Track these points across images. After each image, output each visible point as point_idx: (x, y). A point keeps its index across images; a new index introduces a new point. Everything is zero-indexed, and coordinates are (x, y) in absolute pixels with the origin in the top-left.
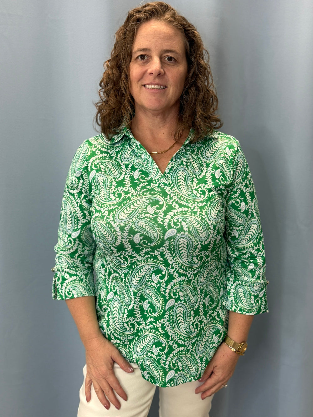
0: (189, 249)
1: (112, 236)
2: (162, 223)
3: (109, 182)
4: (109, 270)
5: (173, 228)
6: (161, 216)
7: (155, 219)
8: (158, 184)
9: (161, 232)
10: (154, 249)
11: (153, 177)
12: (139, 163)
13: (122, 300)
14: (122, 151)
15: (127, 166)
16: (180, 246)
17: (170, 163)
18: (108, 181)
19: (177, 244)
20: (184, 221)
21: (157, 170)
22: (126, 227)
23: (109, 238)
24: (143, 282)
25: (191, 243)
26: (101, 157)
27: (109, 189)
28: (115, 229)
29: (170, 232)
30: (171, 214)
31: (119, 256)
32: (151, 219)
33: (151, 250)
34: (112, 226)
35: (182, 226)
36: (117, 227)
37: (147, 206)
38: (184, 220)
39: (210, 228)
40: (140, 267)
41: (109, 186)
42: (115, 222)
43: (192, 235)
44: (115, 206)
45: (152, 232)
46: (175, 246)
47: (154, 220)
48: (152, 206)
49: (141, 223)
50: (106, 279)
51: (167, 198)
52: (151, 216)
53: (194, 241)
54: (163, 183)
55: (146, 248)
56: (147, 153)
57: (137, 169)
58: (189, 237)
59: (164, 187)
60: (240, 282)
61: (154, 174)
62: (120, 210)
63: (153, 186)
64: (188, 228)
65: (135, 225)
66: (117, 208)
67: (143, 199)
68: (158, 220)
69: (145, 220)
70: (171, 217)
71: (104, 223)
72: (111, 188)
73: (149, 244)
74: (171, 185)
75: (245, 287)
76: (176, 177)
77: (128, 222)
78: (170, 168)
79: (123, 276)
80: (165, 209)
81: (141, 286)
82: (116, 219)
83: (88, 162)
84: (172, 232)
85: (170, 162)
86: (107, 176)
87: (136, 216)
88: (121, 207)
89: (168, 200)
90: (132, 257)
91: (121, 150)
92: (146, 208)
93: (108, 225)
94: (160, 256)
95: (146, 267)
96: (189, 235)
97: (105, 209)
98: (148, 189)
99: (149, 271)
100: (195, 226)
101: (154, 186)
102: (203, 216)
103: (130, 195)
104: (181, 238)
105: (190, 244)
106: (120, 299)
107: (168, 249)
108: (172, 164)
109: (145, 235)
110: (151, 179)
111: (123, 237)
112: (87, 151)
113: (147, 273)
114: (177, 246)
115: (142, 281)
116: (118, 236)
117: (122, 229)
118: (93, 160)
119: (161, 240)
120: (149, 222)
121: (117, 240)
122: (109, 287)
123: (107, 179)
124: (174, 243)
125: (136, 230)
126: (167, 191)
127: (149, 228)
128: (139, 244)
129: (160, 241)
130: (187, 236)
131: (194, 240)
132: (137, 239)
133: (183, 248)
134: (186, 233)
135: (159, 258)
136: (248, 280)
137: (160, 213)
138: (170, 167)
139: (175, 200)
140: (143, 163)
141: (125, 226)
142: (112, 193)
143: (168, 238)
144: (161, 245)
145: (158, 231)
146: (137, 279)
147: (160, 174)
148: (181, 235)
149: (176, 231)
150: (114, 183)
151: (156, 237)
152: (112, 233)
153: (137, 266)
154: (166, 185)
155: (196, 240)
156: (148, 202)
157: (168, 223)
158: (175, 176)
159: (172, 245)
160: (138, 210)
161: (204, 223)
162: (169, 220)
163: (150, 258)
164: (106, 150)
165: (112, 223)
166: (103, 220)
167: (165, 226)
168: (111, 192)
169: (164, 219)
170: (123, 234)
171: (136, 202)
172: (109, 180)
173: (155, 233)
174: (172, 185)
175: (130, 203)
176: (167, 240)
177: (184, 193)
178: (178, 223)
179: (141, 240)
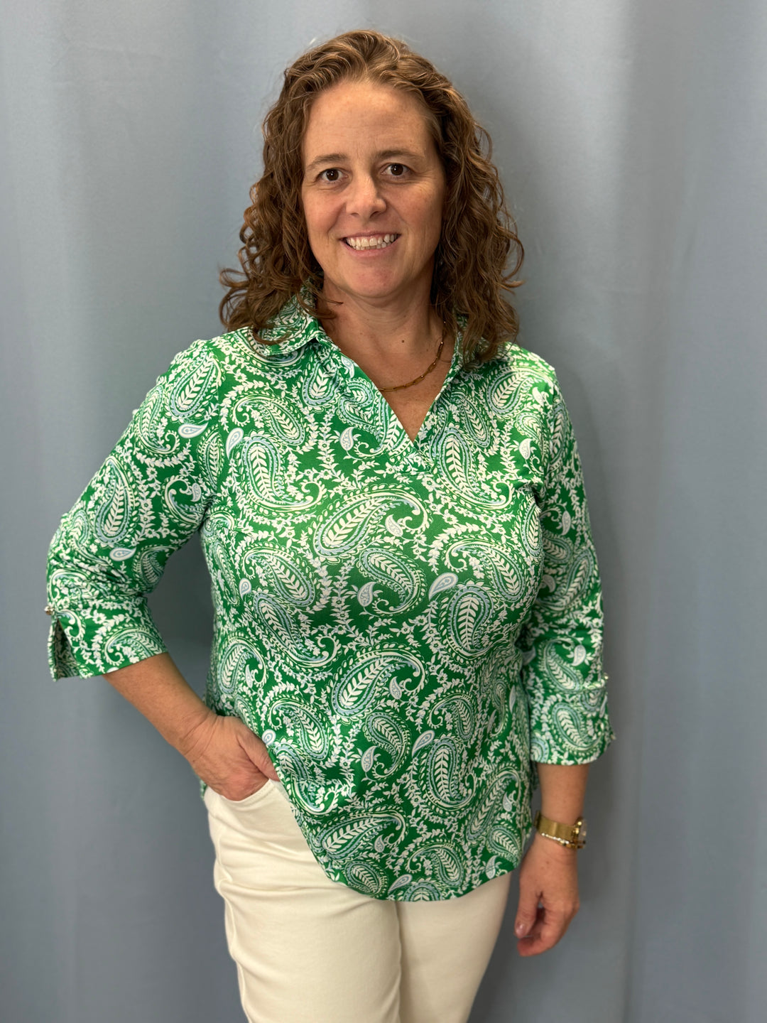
0: (480, 620)
1: (308, 589)
2: (423, 559)
3: (279, 456)
4: (271, 674)
5: (450, 571)
6: (419, 541)
7: (408, 550)
8: (401, 467)
9: (423, 579)
10: (400, 619)
11: (389, 449)
12: (352, 412)
13: (302, 748)
14: (302, 380)
15: (319, 418)
16: (461, 613)
17: (428, 417)
18: (276, 454)
19: (455, 609)
20: (475, 556)
21: (398, 434)
22: (343, 568)
23: (300, 594)
24: (366, 701)
25: (488, 606)
26: (249, 390)
27: (282, 474)
28: (316, 571)
29: (444, 581)
30: (444, 537)
31: (312, 638)
32: (399, 549)
33: (394, 622)
34: (308, 564)
35: (470, 568)
36: (321, 567)
37: (385, 517)
38: (475, 552)
39: (529, 573)
40: (363, 664)
41: (281, 468)
42: (315, 556)
43: (493, 589)
44: (309, 516)
45: (402, 579)
46: (450, 612)
47: (404, 552)
48: (396, 519)
49: (375, 559)
50: (255, 697)
51: (428, 499)
52: (397, 542)
53: (495, 603)
54: (415, 465)
55: (383, 618)
56: (374, 391)
57: (347, 426)
58: (485, 594)
59: (417, 475)
60: (558, 696)
61: (390, 441)
62: (323, 526)
63: (391, 470)
64: (484, 572)
65: (362, 561)
66: (313, 519)
67: (373, 501)
68: (414, 551)
69: (384, 552)
70: (445, 544)
71: (288, 557)
72: (287, 470)
73: (391, 608)
74: (432, 471)
75: (572, 706)
76: (442, 451)
77: (345, 555)
78: (429, 428)
79: (311, 689)
80: (428, 527)
81: (360, 710)
82: (317, 546)
83: (218, 404)
84: (446, 581)
85: (428, 413)
86: (272, 441)
87: (362, 541)
88: (325, 518)
89: (432, 505)
90: (344, 639)
91: (298, 376)
92: (383, 522)
93: (298, 561)
94: (413, 637)
95: (377, 664)
96: (486, 589)
97: (283, 523)
98: (381, 476)
99: (384, 673)
100: (499, 568)
101: (393, 471)
102: (514, 544)
103: (339, 490)
104: (466, 594)
105: (484, 609)
106: (294, 746)
107: (433, 621)
108: (433, 420)
109: (384, 588)
110: (386, 452)
111: (335, 591)
112: (213, 376)
113: (379, 677)
114: (454, 613)
115: (364, 699)
116: (322, 589)
117: (333, 571)
118: (233, 401)
119: (420, 599)
120: (394, 555)
121: (320, 597)
122: (263, 716)
123: (274, 449)
124: (450, 606)
125: (365, 574)
126: (424, 484)
127: (394, 571)
128: (370, 608)
129: (418, 601)
130: (481, 590)
131: (495, 600)
132: (365, 595)
133: (467, 617)
134: (480, 584)
135: (409, 641)
136: (577, 689)
137: (417, 536)
138: (429, 425)
139: (446, 505)
140: (361, 412)
141: (341, 565)
142: (291, 484)
143: (438, 594)
144: (419, 610)
145: (415, 579)
146: (352, 693)
147: (407, 442)
148: (468, 587)
149: (456, 578)
150: (292, 458)
151: (410, 591)
152: (308, 582)
153: (354, 663)
154: (421, 469)
155: (499, 600)
156: (385, 507)
157: (439, 560)
158: (439, 450)
159: (444, 610)
160: (365, 526)
161: (518, 562)
162: (441, 551)
163: (389, 641)
164: (260, 373)
165: (310, 556)
166: (283, 549)
167: (432, 567)
168: (288, 481)
169: (429, 549)
170: (335, 583)
171: (358, 507)
172: (279, 451)
173: (408, 583)
174: (435, 471)
175: (342, 509)
176: (434, 598)
177: (464, 490)
178: (460, 560)
179: (375, 599)
